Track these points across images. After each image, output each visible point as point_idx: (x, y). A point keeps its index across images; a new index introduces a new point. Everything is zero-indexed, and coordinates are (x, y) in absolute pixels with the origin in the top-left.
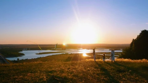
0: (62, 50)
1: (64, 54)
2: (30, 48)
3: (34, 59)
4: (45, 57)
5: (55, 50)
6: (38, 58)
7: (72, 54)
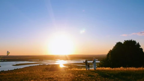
0: (40, 61)
1: (41, 65)
2: (6, 59)
3: (11, 70)
4: (23, 68)
5: (32, 61)
6: (15, 69)
7: (49, 65)
